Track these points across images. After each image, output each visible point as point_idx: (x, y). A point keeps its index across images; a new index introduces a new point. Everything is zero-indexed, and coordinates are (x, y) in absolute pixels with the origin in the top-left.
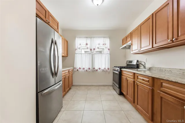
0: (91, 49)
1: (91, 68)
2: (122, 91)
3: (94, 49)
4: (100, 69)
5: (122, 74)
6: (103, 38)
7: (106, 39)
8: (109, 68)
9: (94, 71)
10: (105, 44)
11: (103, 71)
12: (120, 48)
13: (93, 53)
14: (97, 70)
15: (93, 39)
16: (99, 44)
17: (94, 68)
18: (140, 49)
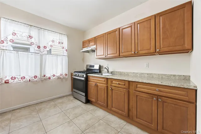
0: (39, 46)
1: (39, 76)
2: (89, 99)
3: (45, 47)
4: (54, 76)
5: (89, 80)
6: (59, 34)
7: (63, 36)
8: (67, 74)
9: (44, 79)
10: (62, 43)
11: (59, 78)
12: (81, 51)
13: (44, 53)
14: (49, 78)
15: (42, 31)
16: (53, 41)
17: (45, 76)
18: (106, 55)
